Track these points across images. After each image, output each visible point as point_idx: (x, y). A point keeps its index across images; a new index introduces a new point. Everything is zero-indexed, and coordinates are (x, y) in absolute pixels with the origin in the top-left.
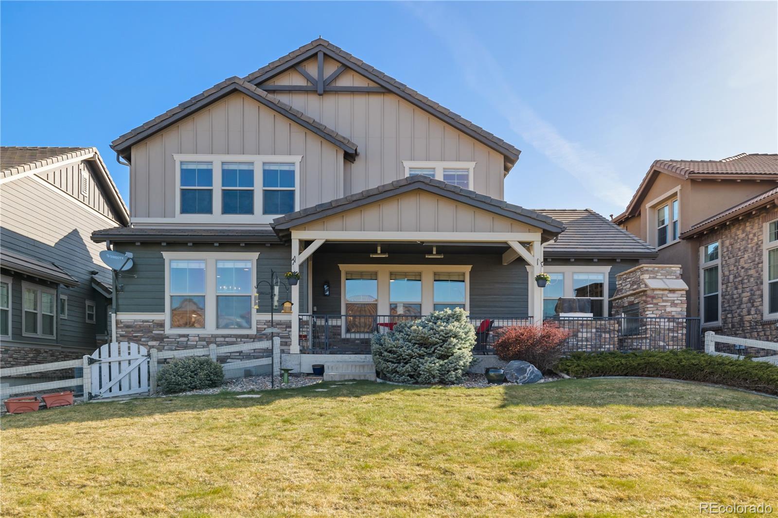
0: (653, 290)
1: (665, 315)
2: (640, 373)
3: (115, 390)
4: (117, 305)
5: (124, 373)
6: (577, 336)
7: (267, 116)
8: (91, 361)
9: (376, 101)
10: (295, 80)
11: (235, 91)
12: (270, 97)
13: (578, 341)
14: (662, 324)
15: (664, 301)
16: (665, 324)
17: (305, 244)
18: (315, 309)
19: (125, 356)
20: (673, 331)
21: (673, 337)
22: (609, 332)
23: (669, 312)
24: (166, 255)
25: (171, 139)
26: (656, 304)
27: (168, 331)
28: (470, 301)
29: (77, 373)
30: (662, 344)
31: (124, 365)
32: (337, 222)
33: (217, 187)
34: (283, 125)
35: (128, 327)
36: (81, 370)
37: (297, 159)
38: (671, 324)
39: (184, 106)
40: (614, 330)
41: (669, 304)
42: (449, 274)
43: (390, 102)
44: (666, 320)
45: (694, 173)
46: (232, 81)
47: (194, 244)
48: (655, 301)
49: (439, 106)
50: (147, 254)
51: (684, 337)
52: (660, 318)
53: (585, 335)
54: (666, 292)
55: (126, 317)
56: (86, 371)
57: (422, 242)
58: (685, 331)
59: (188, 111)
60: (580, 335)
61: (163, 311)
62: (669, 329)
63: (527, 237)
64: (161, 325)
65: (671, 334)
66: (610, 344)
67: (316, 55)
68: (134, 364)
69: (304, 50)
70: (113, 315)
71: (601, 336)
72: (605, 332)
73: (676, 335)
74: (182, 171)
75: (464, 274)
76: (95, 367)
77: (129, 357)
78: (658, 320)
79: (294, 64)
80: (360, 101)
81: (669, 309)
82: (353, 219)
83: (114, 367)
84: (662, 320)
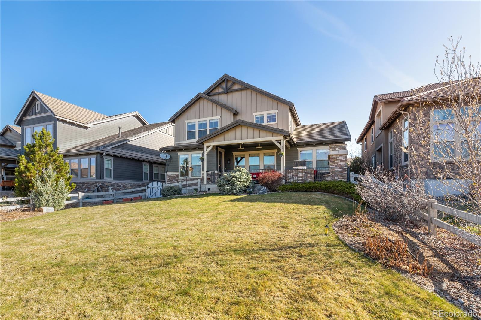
0: (332, 155)
1: (338, 166)
2: (311, 190)
3: (154, 195)
4: (167, 170)
5: (156, 191)
6: (297, 176)
7: (210, 104)
8: (148, 187)
9: (244, 92)
10: (220, 90)
11: (200, 98)
12: (210, 98)
13: (297, 178)
14: (336, 170)
15: (337, 160)
16: (337, 169)
17: (208, 147)
18: (225, 169)
19: (156, 186)
20: (340, 172)
21: (341, 175)
22: (310, 174)
23: (339, 164)
24: (179, 154)
25: (184, 116)
26: (334, 161)
27: (180, 178)
28: (277, 164)
29: (144, 191)
30: (336, 178)
31: (156, 188)
32: (217, 139)
33: (197, 130)
34: (215, 106)
35: (170, 177)
36: (145, 190)
37: (219, 117)
38: (340, 169)
39: (187, 105)
40: (312, 173)
41: (340, 161)
42: (269, 153)
43: (249, 92)
44: (338, 168)
45: (384, 100)
46: (199, 94)
47: (185, 150)
48: (333, 160)
49: (263, 91)
50: (173, 154)
51: (346, 175)
52: (335, 167)
53: (300, 175)
54: (338, 156)
55: (169, 174)
56: (147, 190)
57: (244, 143)
58: (346, 172)
59: (188, 106)
60: (298, 175)
61: (178, 171)
62: (339, 172)
63: (278, 138)
64: (177, 176)
65: (340, 174)
66: (310, 179)
67: (224, 80)
68: (159, 188)
69: (221, 79)
70: (166, 173)
71: (307, 176)
72: (309, 174)
73: (342, 174)
74: (188, 125)
75: (274, 153)
76: (149, 189)
77: (158, 186)
78: (334, 168)
79: (219, 84)
80: (239, 93)
81: (339, 163)
82: (221, 137)
83: (154, 189)
84: (336, 168)
